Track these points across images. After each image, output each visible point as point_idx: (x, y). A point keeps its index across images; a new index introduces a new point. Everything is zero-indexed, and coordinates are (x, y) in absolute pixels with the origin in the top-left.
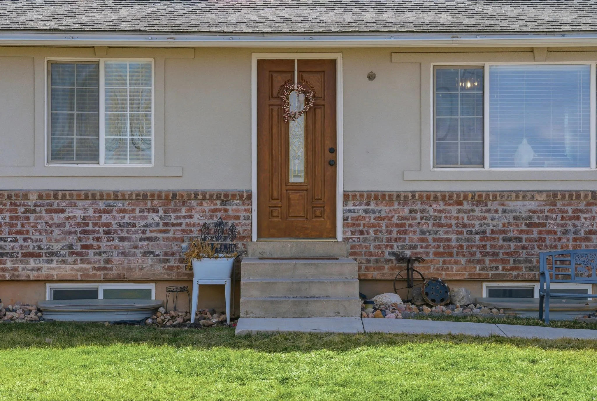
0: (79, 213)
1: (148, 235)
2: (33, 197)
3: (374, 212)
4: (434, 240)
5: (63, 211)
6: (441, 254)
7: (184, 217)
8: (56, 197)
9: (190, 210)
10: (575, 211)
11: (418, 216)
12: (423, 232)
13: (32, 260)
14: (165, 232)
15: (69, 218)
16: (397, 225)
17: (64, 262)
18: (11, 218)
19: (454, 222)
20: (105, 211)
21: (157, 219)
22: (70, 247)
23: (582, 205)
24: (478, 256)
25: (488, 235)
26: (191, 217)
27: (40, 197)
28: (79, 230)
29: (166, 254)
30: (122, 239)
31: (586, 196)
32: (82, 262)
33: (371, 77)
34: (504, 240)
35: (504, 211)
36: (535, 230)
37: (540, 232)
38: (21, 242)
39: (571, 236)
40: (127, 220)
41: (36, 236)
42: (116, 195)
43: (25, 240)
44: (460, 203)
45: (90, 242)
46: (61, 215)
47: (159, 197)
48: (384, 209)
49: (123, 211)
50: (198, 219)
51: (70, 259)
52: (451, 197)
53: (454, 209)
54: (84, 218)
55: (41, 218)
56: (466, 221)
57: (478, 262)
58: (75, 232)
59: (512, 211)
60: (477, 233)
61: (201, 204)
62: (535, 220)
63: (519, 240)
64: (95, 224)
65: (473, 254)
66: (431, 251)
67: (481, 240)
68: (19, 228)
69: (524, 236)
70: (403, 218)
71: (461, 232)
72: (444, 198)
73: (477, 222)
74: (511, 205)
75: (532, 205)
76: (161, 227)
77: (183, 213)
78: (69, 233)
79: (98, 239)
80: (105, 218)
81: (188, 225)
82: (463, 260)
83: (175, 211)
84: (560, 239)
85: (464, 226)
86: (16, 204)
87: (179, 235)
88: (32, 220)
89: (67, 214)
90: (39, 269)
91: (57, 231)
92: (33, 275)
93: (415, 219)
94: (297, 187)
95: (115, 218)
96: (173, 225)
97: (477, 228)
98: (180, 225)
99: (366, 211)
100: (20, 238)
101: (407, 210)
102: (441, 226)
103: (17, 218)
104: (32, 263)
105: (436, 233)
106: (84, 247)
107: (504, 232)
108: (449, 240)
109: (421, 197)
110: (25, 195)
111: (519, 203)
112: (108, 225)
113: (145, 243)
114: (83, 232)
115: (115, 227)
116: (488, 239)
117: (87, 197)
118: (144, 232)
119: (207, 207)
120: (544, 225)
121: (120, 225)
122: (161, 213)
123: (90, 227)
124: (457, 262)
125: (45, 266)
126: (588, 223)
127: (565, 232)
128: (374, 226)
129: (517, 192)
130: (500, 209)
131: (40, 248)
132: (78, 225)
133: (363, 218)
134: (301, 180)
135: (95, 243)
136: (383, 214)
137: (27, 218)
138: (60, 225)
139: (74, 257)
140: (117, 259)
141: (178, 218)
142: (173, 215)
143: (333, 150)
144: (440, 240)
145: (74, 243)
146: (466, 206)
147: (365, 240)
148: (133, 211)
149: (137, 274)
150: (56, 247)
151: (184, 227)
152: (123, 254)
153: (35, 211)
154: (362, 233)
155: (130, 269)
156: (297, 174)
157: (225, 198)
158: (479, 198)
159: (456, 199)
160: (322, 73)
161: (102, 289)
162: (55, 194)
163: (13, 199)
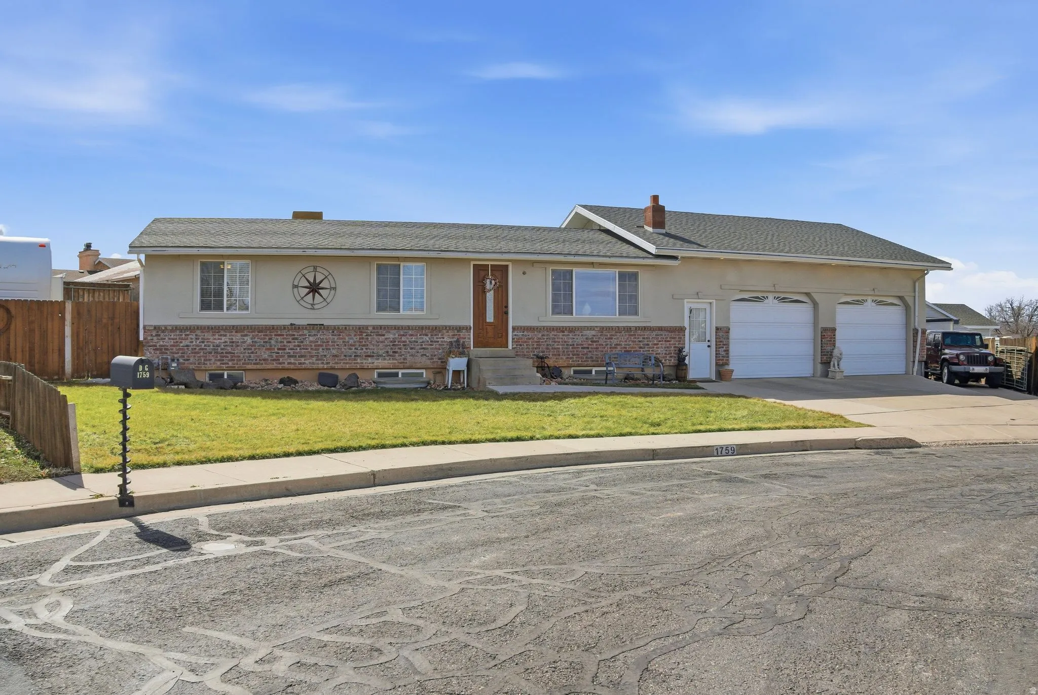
0: (391, 336)
1: (424, 346)
2: (370, 328)
3: (526, 336)
4: (552, 348)
5: (384, 335)
6: (555, 355)
7: (440, 338)
8: (381, 328)
9: (442, 335)
10: (611, 335)
11: (545, 337)
12: (548, 345)
13: (369, 358)
14: (431, 345)
15: (386, 339)
16: (537, 342)
17: (385, 359)
18: (360, 339)
19: (561, 340)
20: (403, 335)
21: (428, 339)
22: (387, 352)
23: (613, 333)
24: (571, 356)
25: (575, 346)
26: (443, 338)
27: (374, 328)
28: (391, 344)
29: (432, 355)
30: (411, 349)
31: (615, 329)
32: (393, 359)
33: (524, 273)
34: (582, 348)
35: (582, 335)
36: (595, 344)
37: (596, 345)
38: (364, 350)
39: (609, 346)
40: (413, 340)
41: (371, 347)
42: (409, 328)
43: (366, 349)
44: (563, 332)
45: (396, 350)
46: (383, 337)
47: (429, 329)
48: (530, 334)
49: (412, 335)
50: (447, 339)
51: (388, 358)
52: (560, 329)
53: (561, 334)
54: (393, 339)
55: (373, 338)
56: (566, 340)
57: (571, 358)
58: (390, 345)
59: (586, 335)
60: (571, 345)
61: (448, 332)
62: (595, 339)
63: (588, 348)
64: (399, 342)
65: (569, 355)
66: (551, 353)
67: (572, 348)
68: (364, 343)
69: (590, 346)
70: (539, 339)
71: (564, 345)
72: (557, 330)
73: (570, 340)
74: (585, 332)
75: (593, 333)
76: (430, 343)
77: (440, 336)
78: (387, 346)
79: (400, 349)
80: (403, 339)
81: (442, 342)
82: (564, 357)
83: (436, 335)
84: (604, 348)
85: (565, 342)
86: (362, 332)
87: (438, 346)
88: (369, 339)
89: (386, 337)
90: (373, 363)
91: (381, 345)
92: (370, 366)
93: (544, 339)
94: (490, 324)
95: (408, 338)
96: (435, 342)
97: (570, 343)
98: (438, 342)
99: (523, 335)
100: (364, 348)
101: (540, 335)
102: (555, 342)
103: (363, 338)
104: (370, 360)
105: (553, 345)
106: (394, 352)
107: (582, 345)
108: (559, 348)
109: (547, 329)
110: (367, 327)
111: (589, 332)
112: (404, 342)
113: (422, 350)
114: (393, 345)
115: (408, 342)
116: (575, 348)
117: (395, 329)
118: (422, 345)
119: (451, 333)
120: (598, 342)
121: (410, 341)
122: (430, 335)
123: (397, 343)
124: (562, 358)
125: (376, 361)
126: (616, 340)
127: (607, 345)
128: (526, 342)
129: (588, 327)
130: (580, 334)
131: (373, 353)
132: (391, 342)
133: (522, 339)
134: (492, 320)
135: (399, 351)
136: (530, 337)
137: (368, 338)
138: (382, 342)
139: (389, 357)
140: (409, 358)
141: (437, 338)
142: (435, 337)
143: (507, 307)
144: (555, 348)
145: (389, 350)
146: (566, 333)
147: (522, 348)
148: (417, 335)
149: (419, 365)
150: (381, 352)
151: (440, 343)
152: (412, 355)
153: (371, 335)
154: (521, 345)
155: (415, 363)
156: (490, 318)
157: (459, 329)
158: (572, 330)
159: (561, 330)
160: (501, 271)
161: (400, 372)
162: (381, 327)
163: (361, 329)
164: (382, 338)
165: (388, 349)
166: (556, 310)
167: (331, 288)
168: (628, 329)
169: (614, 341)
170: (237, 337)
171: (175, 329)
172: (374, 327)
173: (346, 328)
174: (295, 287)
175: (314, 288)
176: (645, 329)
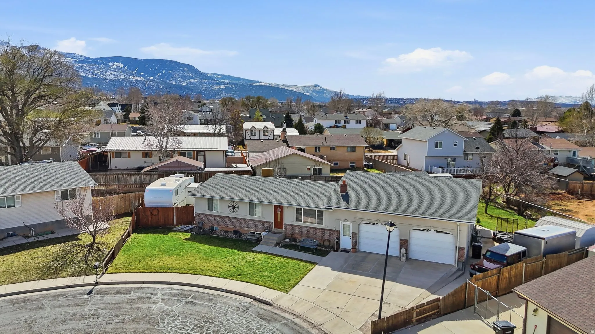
1: (260, 226)
9: (264, 224)
10: (314, 230)
14: (262, 226)
16: (291, 229)
18: (244, 222)
19: (298, 229)
25: (302, 232)
29: (262, 229)
30: (257, 227)
31: (315, 228)
33: (288, 210)
35: (304, 229)
36: (308, 232)
39: (313, 234)
40: (257, 224)
41: (247, 225)
42: (256, 220)
45: (253, 227)
47: (262, 221)
50: (266, 225)
54: (252, 223)
57: (301, 236)
61: (266, 223)
66: (295, 233)
71: (299, 231)
73: (301, 230)
80: (255, 224)
82: (299, 235)
88: (246, 223)
91: (249, 225)
92: (247, 230)
93: (293, 229)
94: (278, 222)
98: (264, 226)
99: (287, 226)
100: (245, 225)
101: (292, 227)
102: (296, 230)
104: (247, 228)
108: (297, 232)
109: (294, 226)
110: (246, 219)
117: (253, 220)
122: (262, 223)
128: (288, 229)
129: (306, 227)
133: (286, 228)
136: (289, 227)
139: (251, 228)
143: (283, 217)
150: (249, 227)
153: (247, 221)
154: (286, 230)
155: (258, 231)
156: (279, 220)
157: (269, 222)
158: (301, 227)
159: (298, 226)
160: (282, 208)
161: (255, 232)
162: (249, 220)
163: (244, 220)
164: (250, 223)
165: (251, 226)
166: (297, 220)
167: (238, 208)
168: (319, 229)
169: (315, 233)
170: (216, 218)
171: (202, 214)
172: (248, 219)
173: (241, 218)
174: (229, 206)
175: (234, 207)
176: (325, 229)
